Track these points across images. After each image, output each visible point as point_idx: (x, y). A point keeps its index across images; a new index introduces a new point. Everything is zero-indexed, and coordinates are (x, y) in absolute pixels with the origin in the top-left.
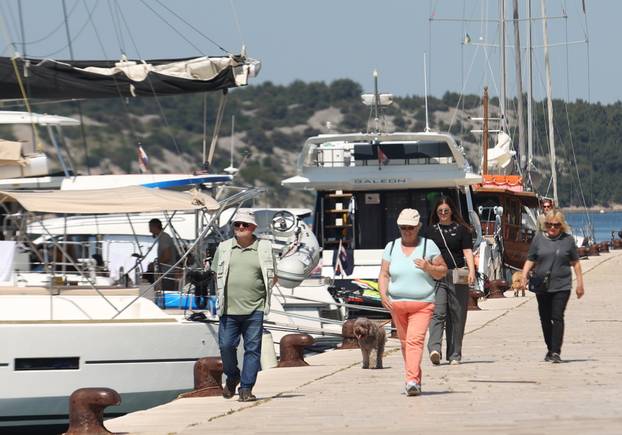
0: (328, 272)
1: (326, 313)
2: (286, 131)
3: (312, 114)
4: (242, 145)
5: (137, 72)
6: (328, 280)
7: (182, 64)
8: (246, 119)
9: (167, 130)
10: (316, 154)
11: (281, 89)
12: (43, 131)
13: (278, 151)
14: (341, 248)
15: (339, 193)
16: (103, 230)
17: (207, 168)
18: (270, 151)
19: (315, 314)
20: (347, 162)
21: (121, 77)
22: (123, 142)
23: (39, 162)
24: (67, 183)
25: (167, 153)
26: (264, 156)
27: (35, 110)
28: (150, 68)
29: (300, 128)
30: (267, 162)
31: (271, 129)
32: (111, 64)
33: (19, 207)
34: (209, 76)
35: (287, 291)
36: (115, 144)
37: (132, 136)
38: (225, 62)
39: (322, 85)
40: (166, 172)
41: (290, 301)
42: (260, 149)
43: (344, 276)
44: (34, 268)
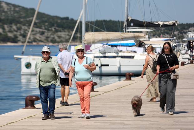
0: (189, 53)
1: (189, 59)
2: (185, 31)
3: (189, 28)
4: (178, 33)
5: (161, 23)
6: (189, 55)
7: (168, 22)
8: (179, 29)
9: (166, 31)
10: (188, 35)
11: (184, 24)
12: (147, 32)
13: (184, 34)
14: (191, 50)
15: (191, 41)
16: (156, 46)
17: (171, 38)
18: (182, 34)
19: (187, 59)
20: (193, 37)
21: (159, 24)
22: (159, 32)
23: (147, 36)
24: (151, 39)
25: (166, 34)
26: (181, 35)
27: (147, 29)
28: (163, 23)
29: (187, 31)
30: (182, 36)
31: (183, 30)
32: (157, 22)
33: (144, 43)
34: (172, 24)
35: (183, 56)
36: (158, 33)
37: (160, 32)
38: (174, 22)
39: (191, 24)
40: (166, 38)
41: (183, 57)
42: (181, 34)
43: (192, 54)
44: (146, 52)
